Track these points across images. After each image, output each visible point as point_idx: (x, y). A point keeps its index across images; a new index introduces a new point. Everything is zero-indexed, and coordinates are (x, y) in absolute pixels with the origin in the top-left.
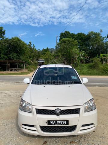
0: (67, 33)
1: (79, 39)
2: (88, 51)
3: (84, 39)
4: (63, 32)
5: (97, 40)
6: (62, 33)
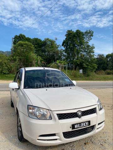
0: (22, 36)
1: (36, 44)
2: (44, 57)
3: (40, 44)
4: (18, 35)
5: (53, 47)
6: (16, 36)
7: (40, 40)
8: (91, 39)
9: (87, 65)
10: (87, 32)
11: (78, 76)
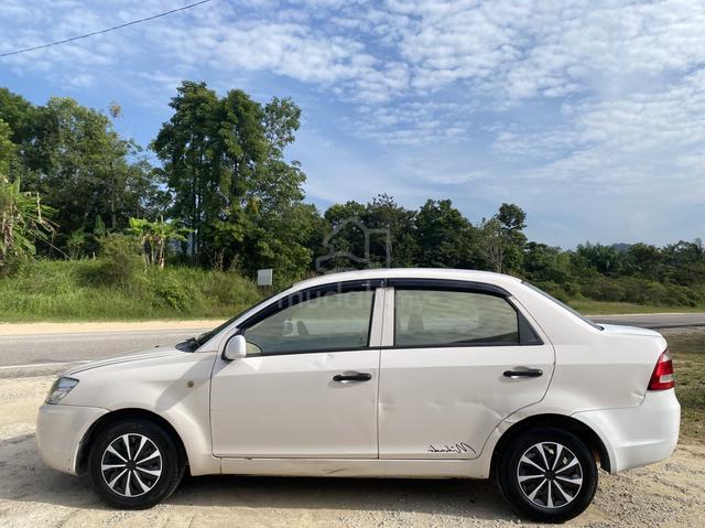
5: (96, 145)
7: (19, 98)
8: (291, 139)
9: (276, 250)
10: (275, 104)
11: (239, 298)
